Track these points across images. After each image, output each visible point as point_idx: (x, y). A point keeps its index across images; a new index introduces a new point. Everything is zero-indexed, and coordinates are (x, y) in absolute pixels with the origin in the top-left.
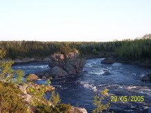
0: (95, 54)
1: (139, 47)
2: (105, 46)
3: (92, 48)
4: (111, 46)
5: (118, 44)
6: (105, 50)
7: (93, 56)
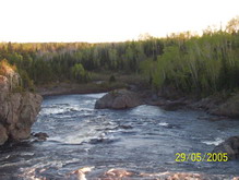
0: (81, 80)
1: (215, 57)
2: (113, 55)
3: (71, 62)
4: (130, 54)
5: (153, 49)
6: (112, 68)
7: (75, 86)
